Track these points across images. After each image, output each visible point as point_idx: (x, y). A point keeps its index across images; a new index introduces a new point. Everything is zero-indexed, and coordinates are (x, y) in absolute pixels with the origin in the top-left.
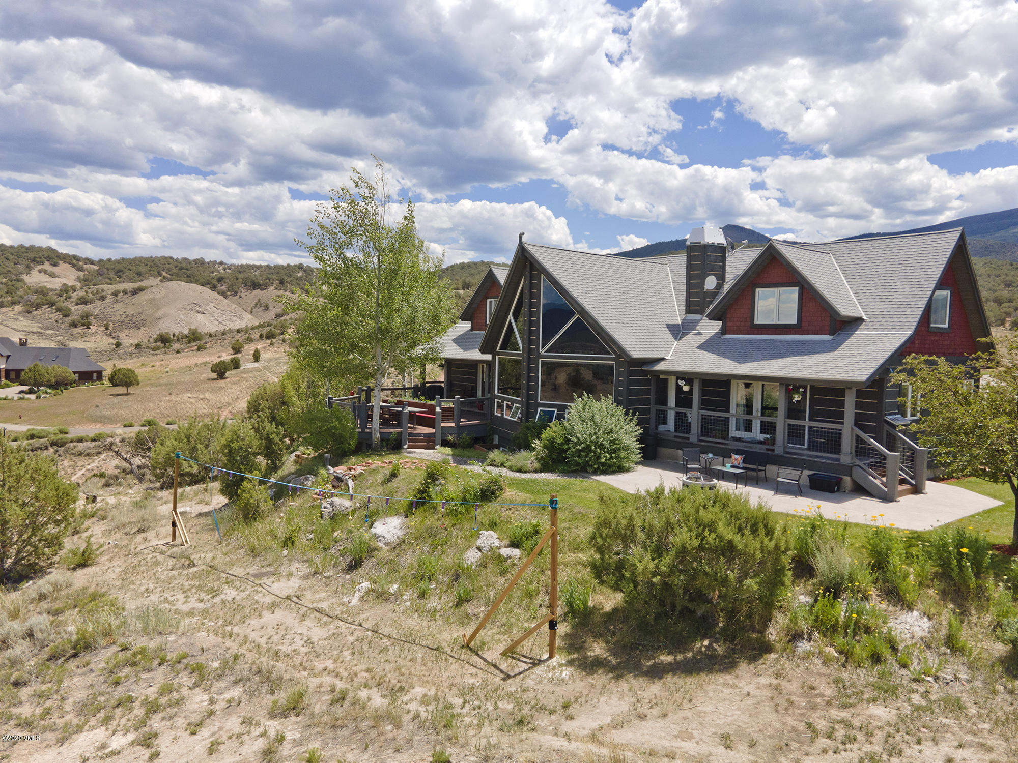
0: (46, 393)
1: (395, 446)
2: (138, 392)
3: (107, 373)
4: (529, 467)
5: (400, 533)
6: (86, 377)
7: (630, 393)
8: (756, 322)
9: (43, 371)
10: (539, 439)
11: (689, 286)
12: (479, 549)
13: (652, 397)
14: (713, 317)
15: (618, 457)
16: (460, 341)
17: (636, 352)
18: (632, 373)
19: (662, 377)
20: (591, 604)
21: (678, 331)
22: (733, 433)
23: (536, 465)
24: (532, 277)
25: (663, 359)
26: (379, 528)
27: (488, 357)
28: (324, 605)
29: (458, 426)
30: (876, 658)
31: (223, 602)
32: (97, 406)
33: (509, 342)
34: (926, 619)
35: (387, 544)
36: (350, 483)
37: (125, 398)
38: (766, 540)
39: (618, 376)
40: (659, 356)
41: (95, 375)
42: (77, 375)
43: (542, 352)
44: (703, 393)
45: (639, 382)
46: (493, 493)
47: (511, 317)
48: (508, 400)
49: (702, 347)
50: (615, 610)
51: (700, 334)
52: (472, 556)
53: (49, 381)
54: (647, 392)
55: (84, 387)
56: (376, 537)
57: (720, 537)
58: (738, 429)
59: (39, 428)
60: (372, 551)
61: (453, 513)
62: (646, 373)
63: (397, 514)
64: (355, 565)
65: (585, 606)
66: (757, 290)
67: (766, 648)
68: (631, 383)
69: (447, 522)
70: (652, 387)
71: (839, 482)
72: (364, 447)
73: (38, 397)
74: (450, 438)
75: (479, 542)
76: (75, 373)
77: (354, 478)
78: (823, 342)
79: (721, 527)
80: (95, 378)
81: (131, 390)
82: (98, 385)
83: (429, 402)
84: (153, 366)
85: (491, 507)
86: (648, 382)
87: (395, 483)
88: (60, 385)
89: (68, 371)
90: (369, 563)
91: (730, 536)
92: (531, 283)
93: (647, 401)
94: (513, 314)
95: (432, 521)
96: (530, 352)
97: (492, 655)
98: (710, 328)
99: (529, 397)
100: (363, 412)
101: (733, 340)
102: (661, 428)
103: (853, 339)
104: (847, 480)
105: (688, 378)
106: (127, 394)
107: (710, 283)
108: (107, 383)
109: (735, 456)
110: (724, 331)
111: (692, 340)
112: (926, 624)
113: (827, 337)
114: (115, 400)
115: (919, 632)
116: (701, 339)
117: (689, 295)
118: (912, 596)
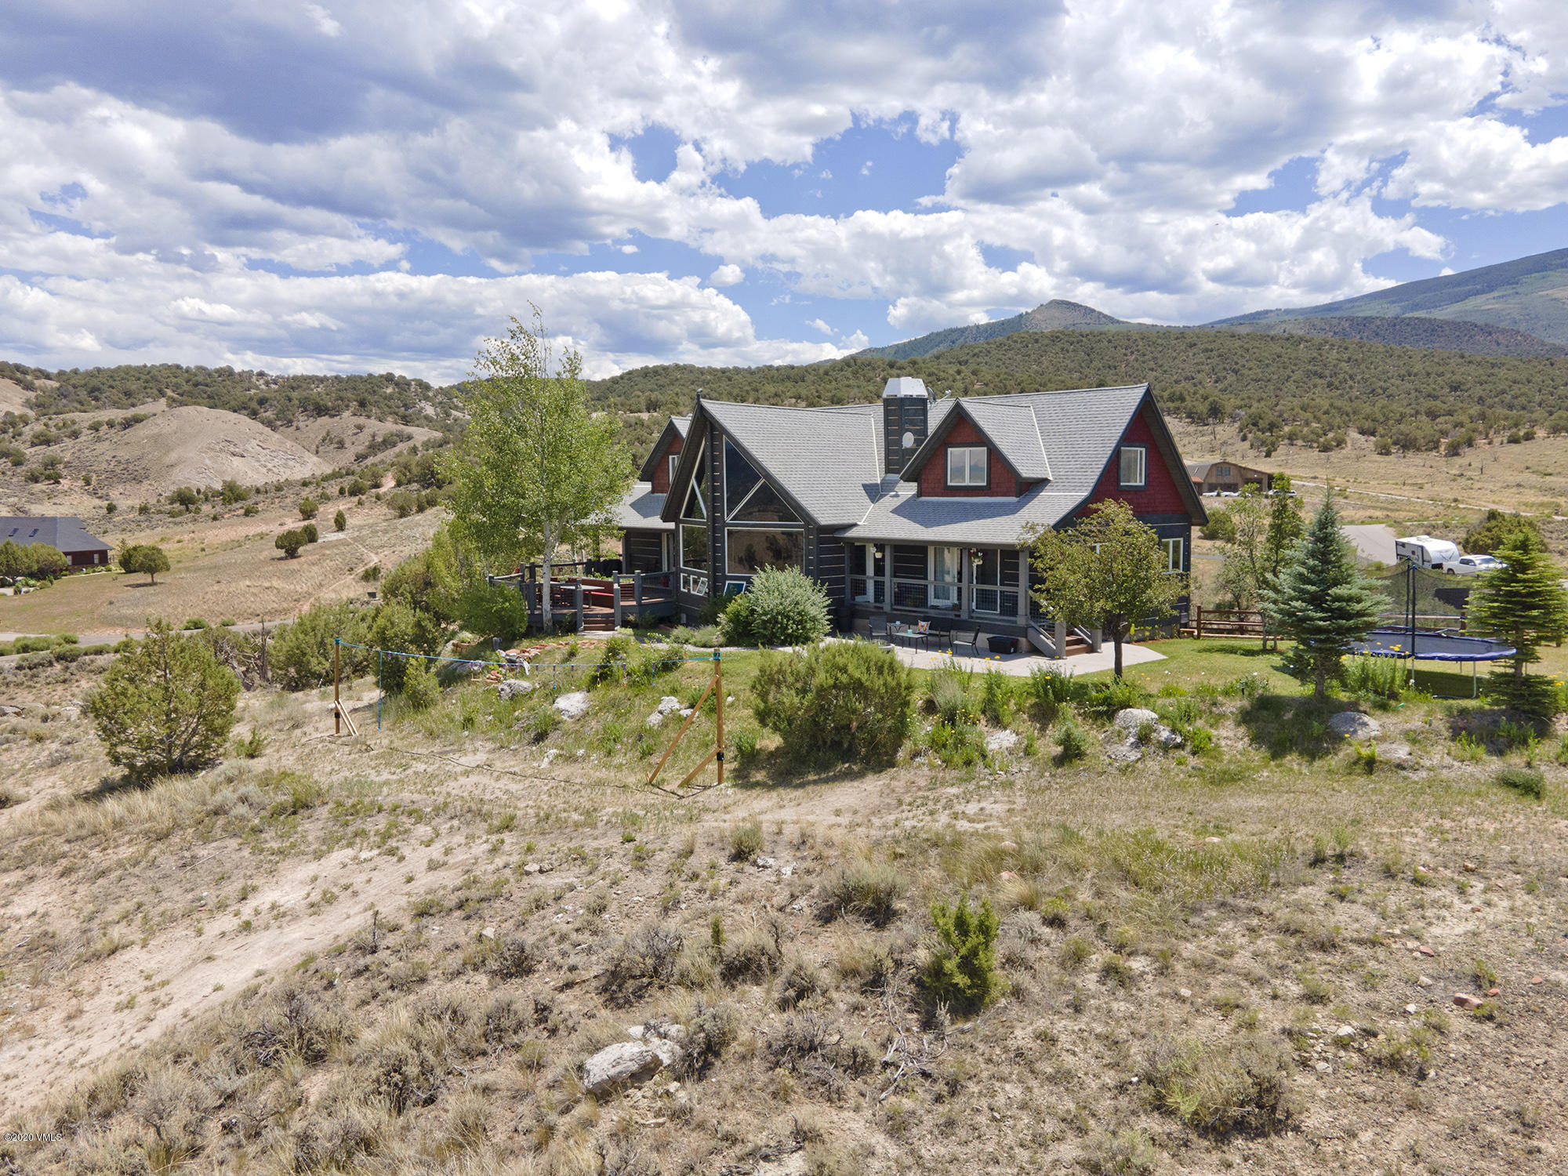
0: (27, 585)
1: (571, 628)
2: (167, 579)
3: (115, 554)
4: (715, 641)
5: (584, 706)
6: (83, 560)
7: (821, 561)
8: (949, 484)
9: (19, 553)
10: (724, 612)
11: (888, 443)
12: (661, 712)
13: (846, 565)
14: (907, 479)
15: (804, 628)
16: (640, 506)
17: (825, 518)
18: (821, 541)
19: (857, 544)
20: (758, 747)
21: (874, 492)
22: (932, 601)
23: (722, 639)
24: (713, 438)
25: (855, 525)
26: (562, 703)
27: (671, 525)
28: (516, 769)
29: (640, 605)
30: (968, 763)
31: (415, 773)
32: (111, 603)
33: (692, 509)
34: (1014, 735)
35: (571, 717)
36: (526, 665)
37: (151, 589)
38: (889, 679)
39: (809, 543)
40: (851, 522)
41: (96, 556)
42: (70, 557)
43: (728, 520)
44: (895, 559)
45: (830, 550)
46: (674, 664)
47: (693, 481)
48: (694, 573)
49: (896, 511)
50: (777, 749)
51: (897, 496)
52: (655, 719)
53: (29, 567)
54: (842, 560)
55: (83, 575)
56: (560, 711)
57: (851, 677)
58: (936, 597)
59: (32, 636)
60: (556, 724)
61: (633, 684)
62: (837, 540)
63: (579, 689)
64: (540, 737)
65: (753, 747)
66: (949, 449)
67: (892, 764)
69: (630, 693)
70: (846, 555)
71: (1015, 644)
72: (535, 630)
73: (17, 592)
74: (631, 618)
75: (660, 707)
76: (66, 554)
77: (530, 660)
78: (1009, 504)
79: (851, 669)
80: (96, 561)
81: (158, 578)
82: (101, 571)
83: (606, 579)
84: (180, 541)
85: (671, 677)
86: (841, 550)
87: (574, 662)
88: (45, 573)
89: (58, 550)
90: (553, 736)
91: (857, 675)
92: (712, 445)
93: (841, 571)
94: (697, 478)
95: (616, 693)
96: (714, 520)
97: (673, 786)
98: (907, 490)
99: (715, 569)
100: (532, 593)
101: (928, 502)
102: (859, 599)
103: (1036, 501)
104: (1023, 640)
105: (880, 545)
106: (153, 584)
107: (908, 440)
108: (115, 567)
109: (921, 623)
110: (920, 494)
111: (889, 502)
112: (1013, 738)
113: (1014, 499)
114: (138, 592)
115: (1006, 744)
116: (897, 502)
117: (888, 453)
118: (1007, 719)
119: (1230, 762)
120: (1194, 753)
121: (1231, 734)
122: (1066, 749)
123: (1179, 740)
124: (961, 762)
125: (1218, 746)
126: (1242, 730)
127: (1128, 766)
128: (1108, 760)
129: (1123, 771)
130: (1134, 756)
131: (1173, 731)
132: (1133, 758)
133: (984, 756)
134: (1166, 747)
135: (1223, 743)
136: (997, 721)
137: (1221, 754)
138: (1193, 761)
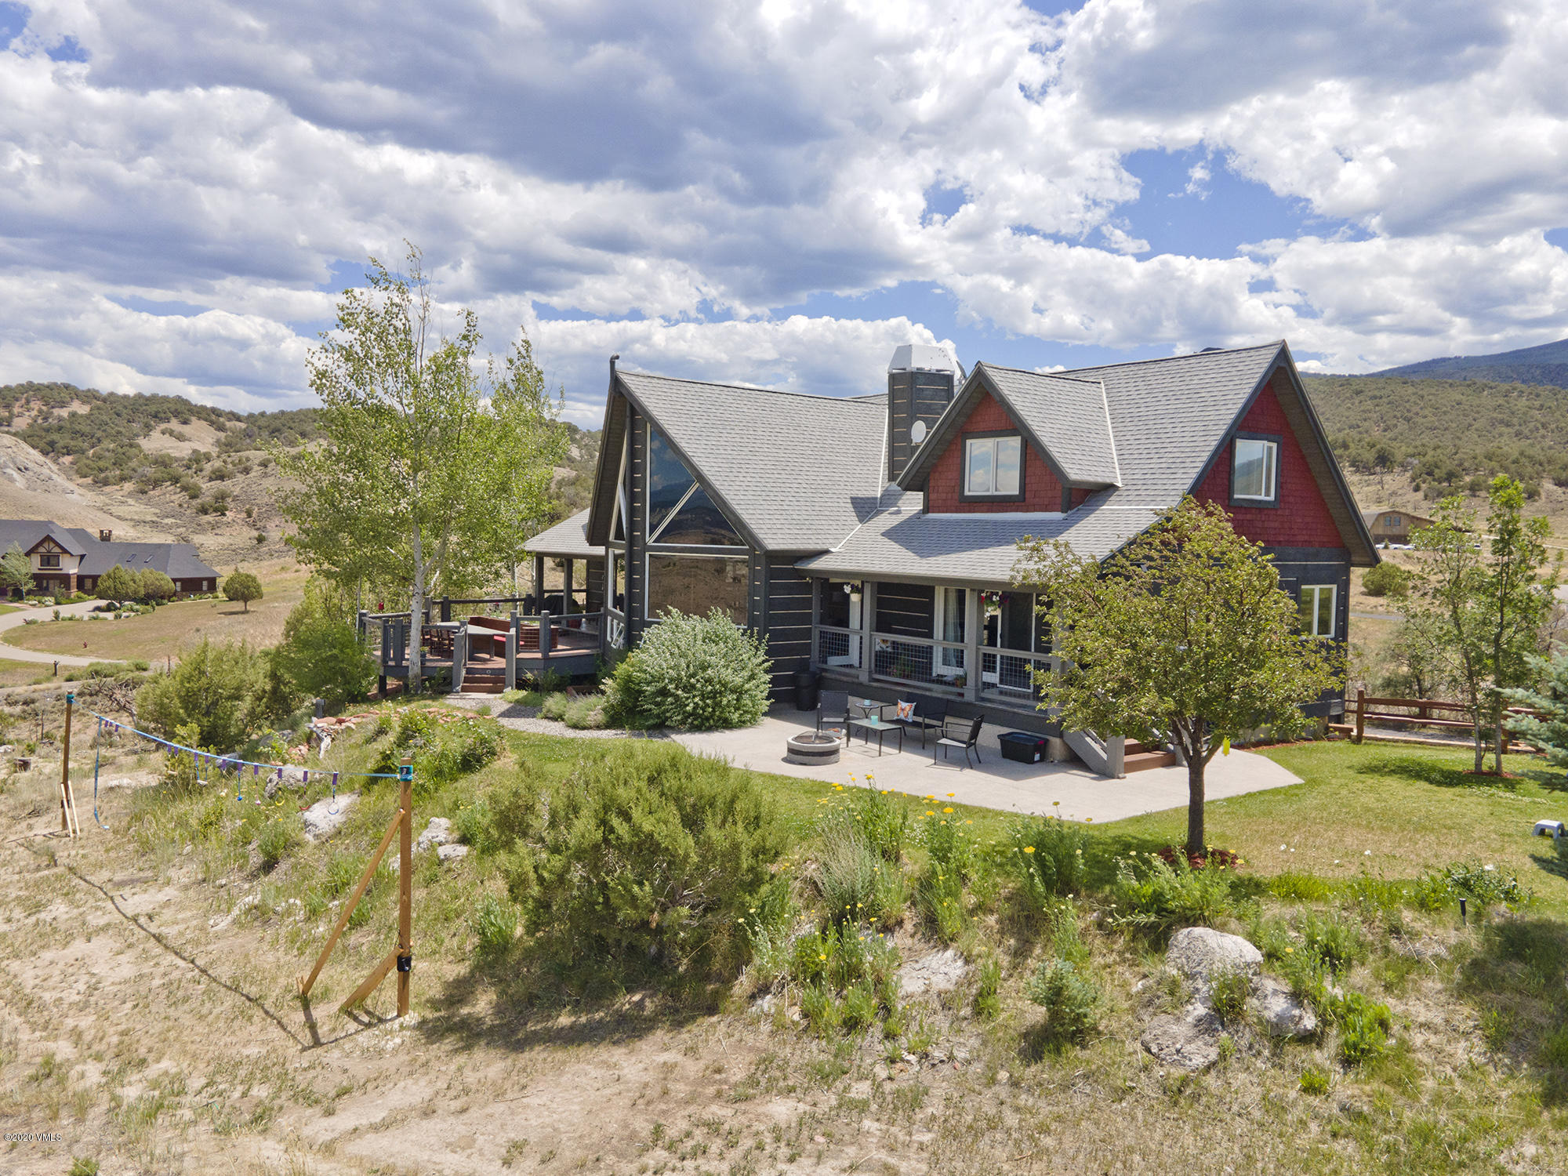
0: (132, 610)
2: (262, 608)
3: (221, 583)
4: (592, 720)
5: (340, 820)
6: (192, 586)
7: (772, 605)
8: (967, 493)
9: (127, 578)
10: (611, 676)
11: (893, 438)
13: (815, 611)
14: (907, 485)
17: (775, 539)
18: (775, 574)
19: (833, 580)
21: (865, 509)
22: (939, 668)
23: (602, 718)
24: (633, 425)
25: (827, 552)
26: (316, 812)
28: (175, 930)
29: (546, 658)
30: (852, 1024)
32: (198, 630)
33: (621, 528)
34: (960, 963)
35: (315, 837)
36: (326, 743)
37: (241, 617)
39: (755, 576)
40: (819, 547)
41: (205, 583)
42: (178, 584)
43: (650, 541)
44: (879, 603)
45: (789, 589)
46: (479, 760)
47: (620, 488)
48: (616, 617)
49: (890, 534)
51: (898, 512)
53: (135, 592)
54: (807, 603)
55: (190, 602)
56: (306, 824)
58: (946, 662)
59: (106, 661)
60: (291, 845)
62: (802, 574)
63: (352, 791)
64: (266, 868)
66: (968, 442)
68: (772, 589)
70: (815, 597)
71: (1042, 747)
73: (118, 617)
74: (529, 675)
75: (422, 836)
76: (175, 580)
78: (1051, 522)
80: (205, 588)
81: (252, 606)
82: (208, 599)
84: (297, 571)
86: (807, 588)
88: (153, 597)
89: (165, 579)
92: (633, 434)
93: (806, 619)
94: (623, 482)
96: (633, 541)
98: (912, 503)
101: (935, 520)
102: (834, 661)
103: (1092, 518)
104: (1056, 742)
106: (246, 612)
107: (918, 432)
108: (221, 595)
109: (903, 705)
110: (927, 509)
111: (886, 520)
112: (957, 969)
113: (1057, 516)
114: (226, 620)
115: (940, 983)
116: (895, 520)
117: (893, 451)
118: (950, 926)
119: (1437, 1099)
120: (1347, 1062)
121: (1437, 1017)
122: (1055, 1016)
123: (1310, 1022)
124: (836, 1020)
125: (1405, 1047)
126: (1466, 1013)
127: (1185, 1082)
128: (1142, 1056)
129: (1176, 1092)
130: (1201, 1053)
131: (1297, 996)
132: (1198, 1061)
133: (886, 1010)
134: (1278, 1036)
135: (1418, 1039)
136: (933, 930)
137: (1413, 1074)
138: (1345, 1087)
